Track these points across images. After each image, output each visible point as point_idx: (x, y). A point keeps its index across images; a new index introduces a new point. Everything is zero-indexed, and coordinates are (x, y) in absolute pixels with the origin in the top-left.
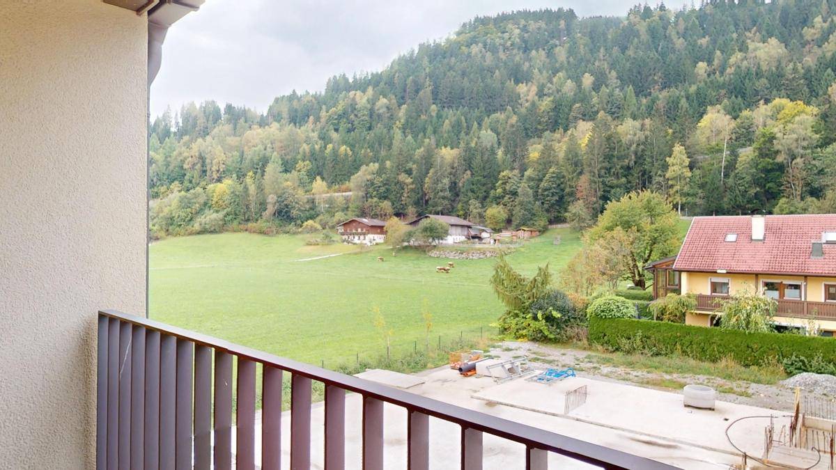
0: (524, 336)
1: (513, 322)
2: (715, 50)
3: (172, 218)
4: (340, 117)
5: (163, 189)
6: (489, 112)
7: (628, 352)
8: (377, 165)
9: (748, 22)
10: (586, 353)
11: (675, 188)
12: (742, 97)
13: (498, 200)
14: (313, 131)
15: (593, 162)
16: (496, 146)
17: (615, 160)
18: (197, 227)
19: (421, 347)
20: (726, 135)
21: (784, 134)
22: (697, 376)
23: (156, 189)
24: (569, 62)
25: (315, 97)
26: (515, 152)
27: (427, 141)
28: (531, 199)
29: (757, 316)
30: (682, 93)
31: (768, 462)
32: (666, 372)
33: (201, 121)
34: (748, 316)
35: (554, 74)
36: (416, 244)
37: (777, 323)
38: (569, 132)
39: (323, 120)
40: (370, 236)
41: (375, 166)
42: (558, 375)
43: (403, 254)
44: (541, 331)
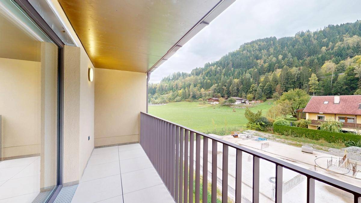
0: (253, 129)
1: (250, 125)
2: (329, 42)
3: (170, 98)
4: (208, 73)
5: (169, 92)
6: (248, 69)
7: (287, 135)
8: (217, 84)
9: (344, 31)
10: (272, 135)
11: (312, 88)
12: (341, 57)
13: (251, 92)
14: (201, 77)
15: (281, 81)
16: (250, 78)
17: (290, 80)
18: (175, 100)
19: (224, 130)
20: (333, 70)
21: (359, 68)
22: (309, 144)
23: (167, 92)
24: (274, 52)
25: (202, 68)
26: (256, 79)
27: (230, 77)
28: (261, 92)
29: (334, 127)
30: (316, 58)
31: (328, 170)
32: (298, 142)
33: (177, 76)
34: (331, 127)
35: (269, 56)
36: (227, 104)
37: (343, 130)
38: (274, 72)
39: (204, 74)
40: (215, 102)
41: (216, 85)
42: (261, 140)
43: (223, 107)
44: (259, 128)
